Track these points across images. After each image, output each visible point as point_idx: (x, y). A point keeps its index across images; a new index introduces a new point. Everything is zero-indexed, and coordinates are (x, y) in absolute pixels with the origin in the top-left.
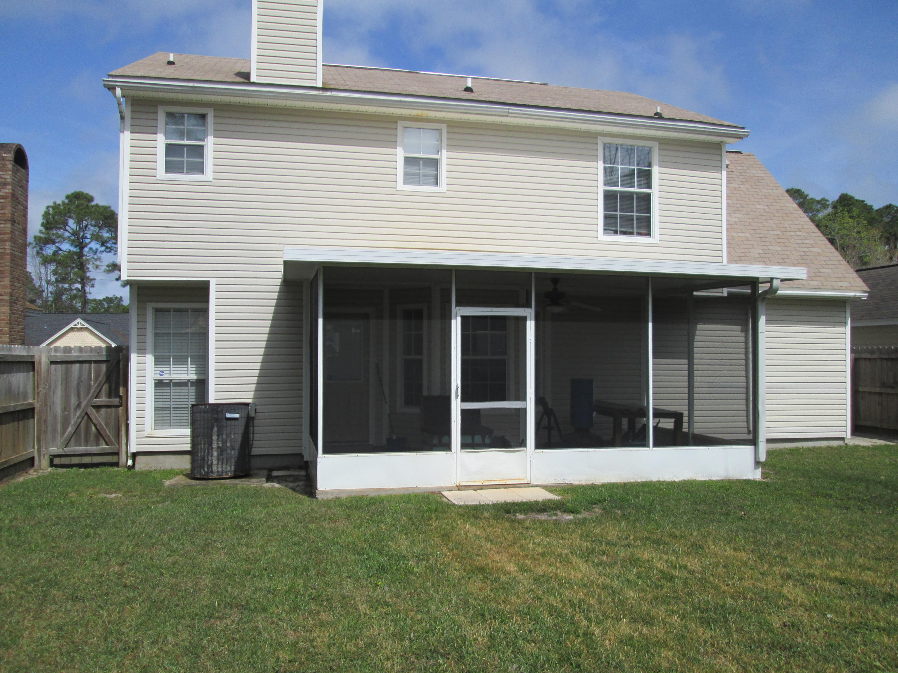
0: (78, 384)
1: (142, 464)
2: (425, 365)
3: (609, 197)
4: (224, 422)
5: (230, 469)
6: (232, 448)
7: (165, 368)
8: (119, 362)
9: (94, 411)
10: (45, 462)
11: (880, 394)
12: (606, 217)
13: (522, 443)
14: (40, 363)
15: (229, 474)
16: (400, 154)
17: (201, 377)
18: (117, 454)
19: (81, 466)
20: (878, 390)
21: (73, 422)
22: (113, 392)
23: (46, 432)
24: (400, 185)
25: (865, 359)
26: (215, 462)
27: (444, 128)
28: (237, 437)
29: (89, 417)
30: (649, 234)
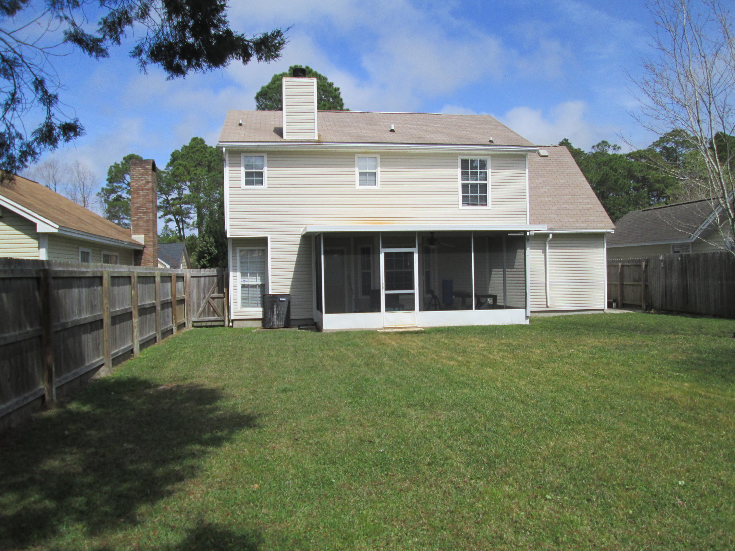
0: (204, 287)
1: (236, 324)
2: (372, 274)
3: (465, 187)
4: (279, 303)
5: (282, 323)
6: (283, 314)
7: (246, 279)
8: (223, 276)
9: (212, 300)
10: (190, 325)
11: (633, 285)
12: (463, 197)
13: (413, 309)
14: (186, 277)
15: (282, 326)
16: (357, 171)
17: (263, 283)
18: (224, 321)
19: (207, 327)
20: (632, 283)
21: (202, 306)
22: (220, 291)
23: (190, 310)
24: (357, 186)
25: (626, 266)
26: (275, 320)
27: (378, 156)
28: (284, 309)
29: (210, 303)
30: (486, 205)
